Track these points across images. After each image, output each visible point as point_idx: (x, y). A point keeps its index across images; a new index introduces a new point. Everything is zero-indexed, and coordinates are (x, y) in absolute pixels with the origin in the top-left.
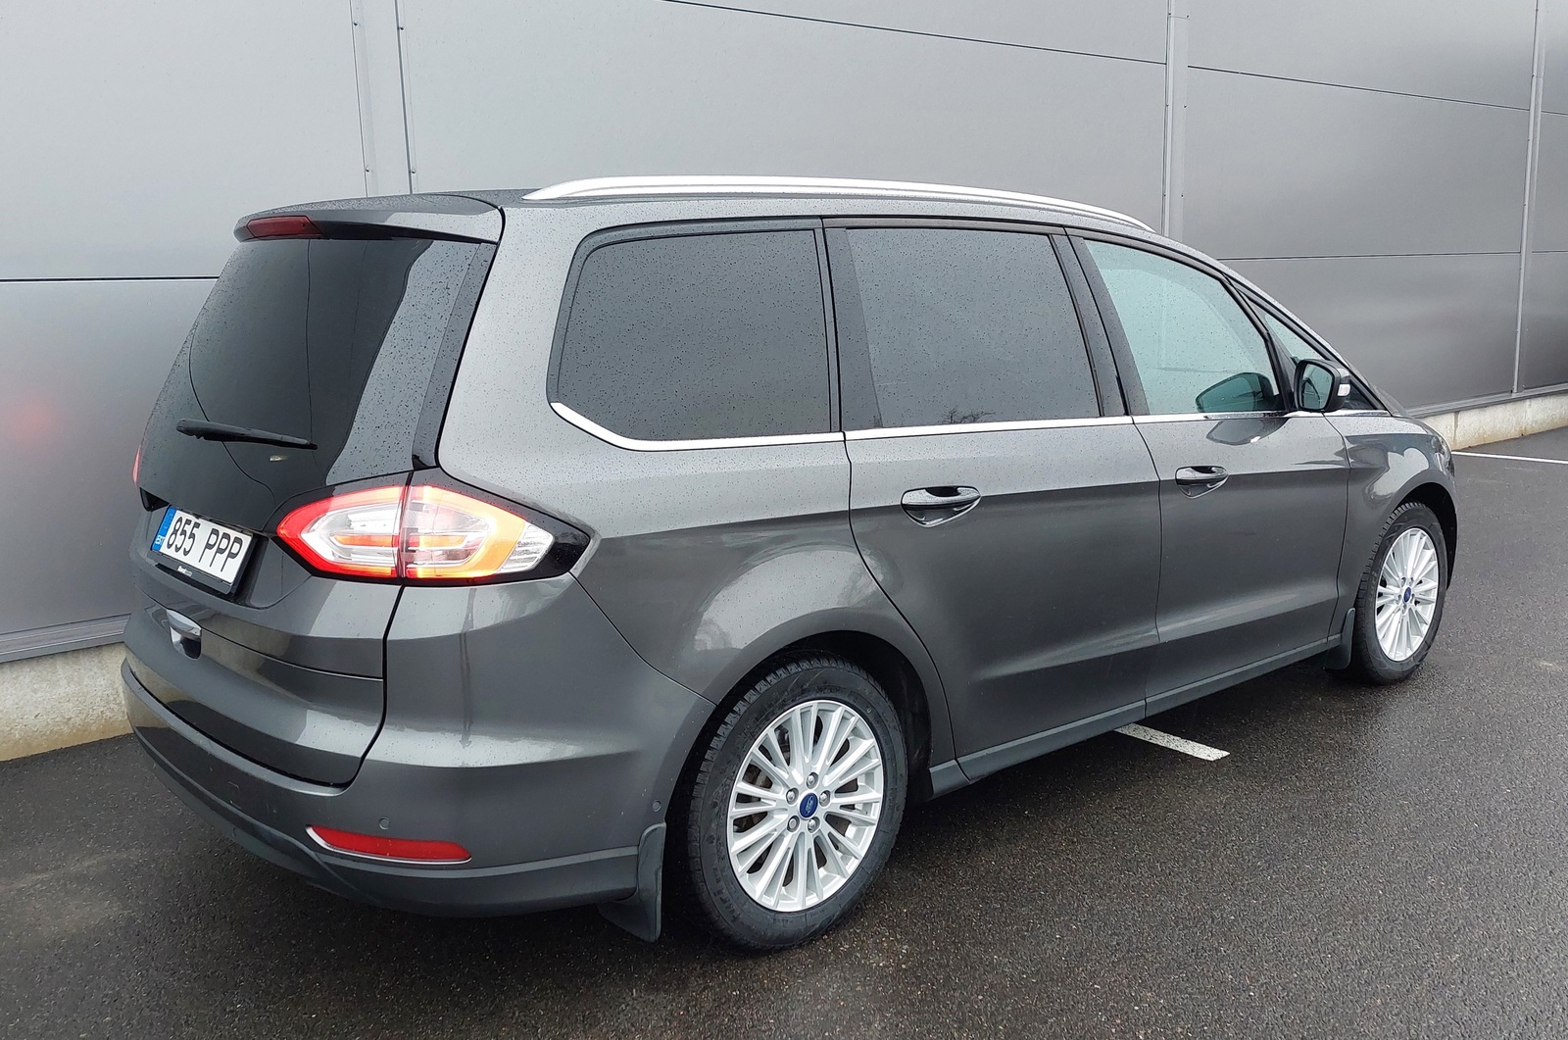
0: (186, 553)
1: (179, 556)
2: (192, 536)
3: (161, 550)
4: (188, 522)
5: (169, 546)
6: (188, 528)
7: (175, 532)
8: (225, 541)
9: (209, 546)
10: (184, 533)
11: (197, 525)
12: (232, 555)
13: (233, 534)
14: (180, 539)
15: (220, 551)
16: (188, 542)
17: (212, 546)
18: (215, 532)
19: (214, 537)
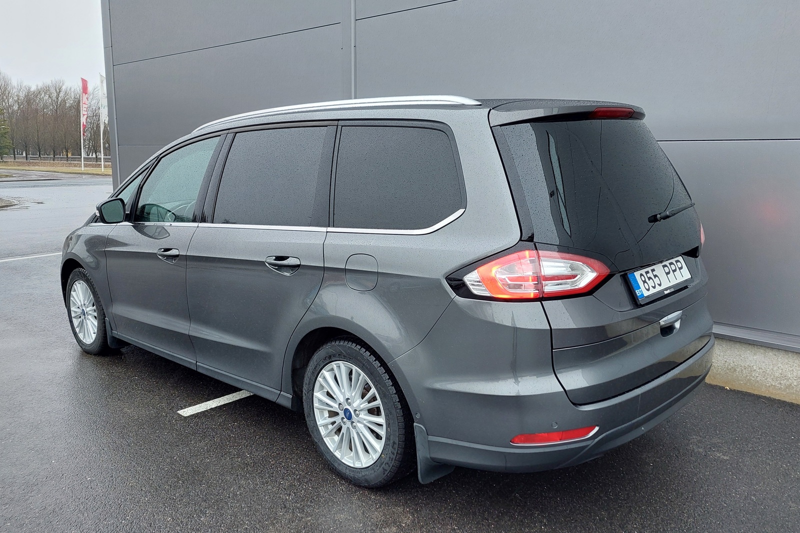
0: (660, 285)
1: (658, 289)
2: (655, 276)
3: (645, 295)
4: (647, 273)
5: (648, 290)
6: (649, 275)
7: (645, 282)
8: (672, 266)
9: (668, 273)
10: (650, 278)
11: (653, 270)
12: (680, 268)
13: (673, 261)
14: (651, 283)
15: (674, 271)
16: (657, 281)
17: (669, 272)
18: (665, 266)
19: (666, 268)
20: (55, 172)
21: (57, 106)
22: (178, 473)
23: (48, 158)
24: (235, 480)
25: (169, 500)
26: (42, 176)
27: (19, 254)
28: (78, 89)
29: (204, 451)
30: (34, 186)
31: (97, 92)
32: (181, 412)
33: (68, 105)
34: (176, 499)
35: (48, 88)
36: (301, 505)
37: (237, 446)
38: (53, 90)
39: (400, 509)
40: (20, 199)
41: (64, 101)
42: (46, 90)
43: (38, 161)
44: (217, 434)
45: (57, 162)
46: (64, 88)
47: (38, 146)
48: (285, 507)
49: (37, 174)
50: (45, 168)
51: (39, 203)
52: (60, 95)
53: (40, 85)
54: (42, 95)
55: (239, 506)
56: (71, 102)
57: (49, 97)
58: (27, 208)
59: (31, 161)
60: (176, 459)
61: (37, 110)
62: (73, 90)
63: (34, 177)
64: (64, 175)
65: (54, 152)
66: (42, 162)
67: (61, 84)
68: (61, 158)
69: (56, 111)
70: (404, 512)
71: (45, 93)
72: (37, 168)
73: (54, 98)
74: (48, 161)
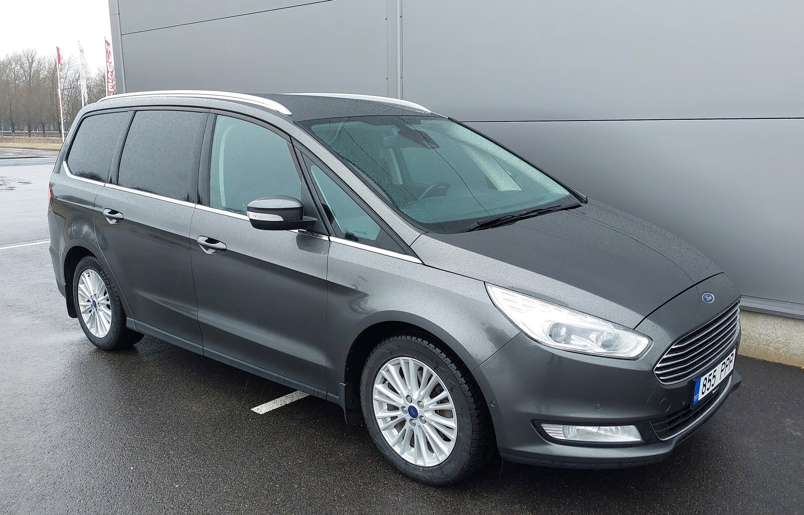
20: (33, 149)
21: (30, 78)
22: (272, 476)
23: (22, 133)
24: (336, 482)
25: (271, 506)
26: (21, 154)
27: (24, 240)
28: (53, 58)
29: (292, 451)
30: (16, 165)
31: (73, 62)
32: (255, 409)
33: (41, 76)
34: (278, 505)
35: (19, 58)
36: (413, 506)
37: (326, 445)
38: (24, 60)
39: (517, 507)
40: (4, 179)
41: (38, 72)
42: (18, 60)
43: (12, 137)
44: (301, 432)
45: (34, 138)
46: (37, 57)
47: (12, 120)
48: (397, 509)
49: (14, 151)
50: (20, 144)
51: (24, 183)
52: (33, 66)
53: (11, 54)
54: (13, 65)
55: (348, 510)
56: (46, 73)
57: (21, 67)
58: (11, 189)
59: (4, 137)
60: (265, 460)
61: (8, 83)
62: (46, 60)
63: (11, 155)
64: (44, 152)
65: (30, 127)
66: (16, 138)
67: (33, 53)
68: (38, 133)
69: (29, 82)
70: (522, 510)
71: (16, 64)
72: (10, 144)
73: (27, 68)
74: (23, 137)
